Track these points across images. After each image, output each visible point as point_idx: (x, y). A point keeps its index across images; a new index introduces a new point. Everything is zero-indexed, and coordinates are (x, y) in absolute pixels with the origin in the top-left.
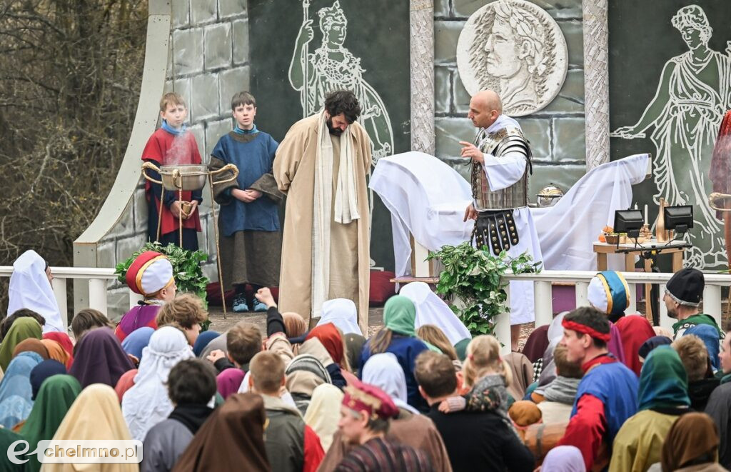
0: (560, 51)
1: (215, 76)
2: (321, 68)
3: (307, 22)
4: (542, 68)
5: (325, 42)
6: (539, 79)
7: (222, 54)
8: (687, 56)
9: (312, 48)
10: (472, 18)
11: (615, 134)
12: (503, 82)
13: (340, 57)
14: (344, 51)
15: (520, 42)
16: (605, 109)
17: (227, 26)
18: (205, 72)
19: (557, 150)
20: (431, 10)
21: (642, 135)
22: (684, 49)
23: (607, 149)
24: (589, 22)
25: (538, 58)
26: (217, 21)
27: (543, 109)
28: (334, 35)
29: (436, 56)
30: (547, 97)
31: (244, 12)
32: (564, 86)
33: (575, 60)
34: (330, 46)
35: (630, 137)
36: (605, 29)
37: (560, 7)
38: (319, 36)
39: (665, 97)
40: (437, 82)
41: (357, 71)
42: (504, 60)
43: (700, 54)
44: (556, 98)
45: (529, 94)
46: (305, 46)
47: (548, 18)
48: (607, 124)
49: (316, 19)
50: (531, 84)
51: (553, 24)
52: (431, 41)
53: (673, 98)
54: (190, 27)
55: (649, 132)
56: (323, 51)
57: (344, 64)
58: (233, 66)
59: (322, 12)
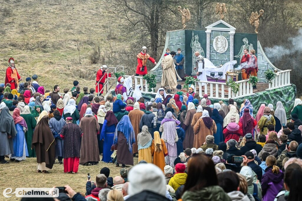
0: (227, 44)
1: (178, 45)
2: (195, 44)
3: (193, 38)
4: (225, 46)
5: (195, 41)
6: (224, 48)
7: (179, 42)
8: (245, 45)
9: (194, 42)
10: (215, 38)
11: (235, 57)
12: (219, 48)
13: (197, 43)
14: (198, 42)
15: (222, 42)
16: (233, 53)
17: (181, 38)
18: (176, 45)
19: (227, 58)
20: (209, 37)
21: (238, 57)
22: (244, 44)
23: (233, 59)
24: (230, 40)
25: (224, 44)
26: (179, 37)
27: (225, 52)
28: (197, 40)
29: (210, 43)
30: (225, 51)
31: (184, 36)
32: (228, 49)
33: (229, 45)
34: (196, 41)
35: (237, 57)
36: (233, 41)
37: (227, 37)
38: (195, 39)
39: (242, 51)
40: (210, 47)
41: (200, 45)
42: (220, 45)
43: (246, 45)
44: (227, 51)
45: (223, 50)
46: (193, 41)
47: (226, 39)
48: (233, 55)
49: (194, 37)
50: (223, 49)
51: (226, 40)
52: (210, 41)
53: (243, 52)
54: (173, 38)
55: (239, 57)
56: (195, 42)
57: (198, 44)
58: (182, 44)
59: (195, 36)
